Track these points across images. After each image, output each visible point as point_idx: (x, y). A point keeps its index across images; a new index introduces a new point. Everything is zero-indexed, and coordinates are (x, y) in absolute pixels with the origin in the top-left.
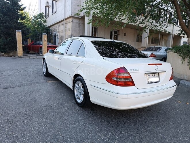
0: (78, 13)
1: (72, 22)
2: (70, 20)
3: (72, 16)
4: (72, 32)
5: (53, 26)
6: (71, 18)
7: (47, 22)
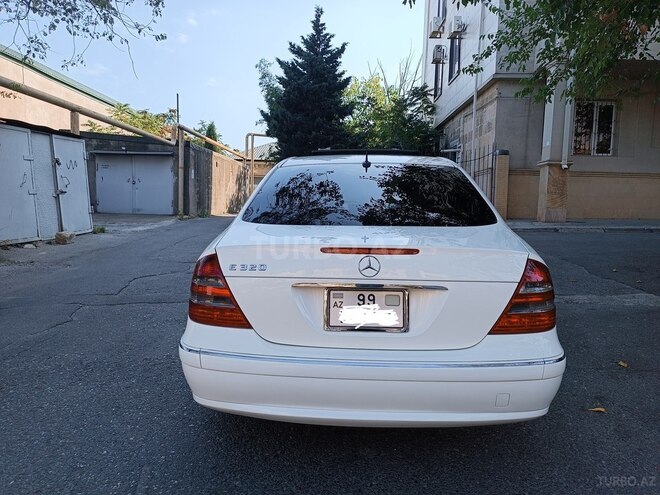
0: (472, 66)
1: (499, 98)
2: (494, 92)
3: (499, 76)
4: (498, 133)
5: (451, 123)
6: (496, 86)
7: (438, 110)
